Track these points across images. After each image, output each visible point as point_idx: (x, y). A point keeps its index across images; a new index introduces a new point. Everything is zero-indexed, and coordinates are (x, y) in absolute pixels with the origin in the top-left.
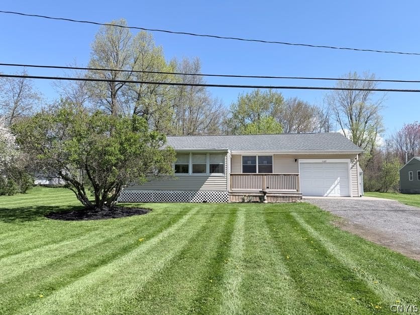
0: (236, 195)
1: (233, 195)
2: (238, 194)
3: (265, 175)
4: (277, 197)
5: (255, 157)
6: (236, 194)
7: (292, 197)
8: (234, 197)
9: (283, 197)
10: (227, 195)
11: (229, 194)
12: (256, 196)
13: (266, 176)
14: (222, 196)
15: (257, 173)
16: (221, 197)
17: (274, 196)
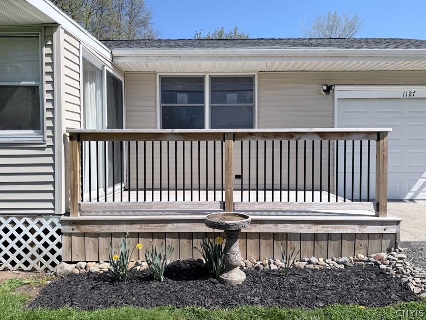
0: (98, 235)
1: (84, 235)
2: (105, 229)
3: (235, 136)
4: (286, 236)
5: (201, 80)
6: (96, 229)
7: (354, 237)
8: (90, 241)
9: (315, 237)
10: (53, 232)
11: (66, 229)
12: (191, 236)
13: (238, 142)
14: (32, 238)
15: (207, 129)
16: (26, 244)
17: (275, 236)
